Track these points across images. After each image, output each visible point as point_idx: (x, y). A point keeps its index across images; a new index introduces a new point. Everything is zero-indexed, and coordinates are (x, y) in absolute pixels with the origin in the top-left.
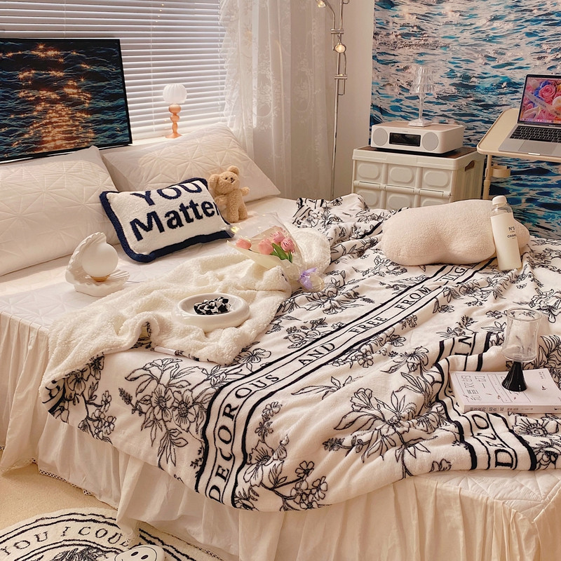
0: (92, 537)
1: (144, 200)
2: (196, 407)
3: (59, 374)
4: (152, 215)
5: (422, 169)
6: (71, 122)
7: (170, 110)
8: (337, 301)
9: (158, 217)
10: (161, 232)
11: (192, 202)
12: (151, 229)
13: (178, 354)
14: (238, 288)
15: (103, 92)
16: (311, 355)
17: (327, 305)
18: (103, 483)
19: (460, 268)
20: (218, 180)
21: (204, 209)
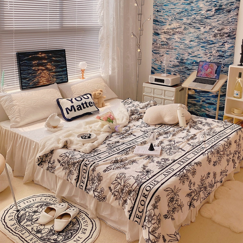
1: (70, 101)
2: (77, 163)
3: (41, 154)
4: (72, 106)
5: (165, 90)
7: (81, 70)
8: (125, 135)
9: (74, 107)
10: (75, 111)
11: (85, 102)
12: (72, 111)
13: (74, 150)
14: (95, 131)
16: (112, 151)
17: (122, 137)
18: (52, 186)
19: (167, 126)
20: (95, 94)
21: (89, 104)
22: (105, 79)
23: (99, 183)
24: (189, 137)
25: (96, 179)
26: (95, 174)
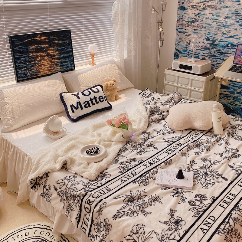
0: (44, 236)
1: (76, 97)
2: (78, 198)
3: (34, 177)
4: (79, 103)
5: (192, 80)
6: (51, 63)
7: (91, 54)
8: (143, 148)
9: (81, 104)
10: (82, 109)
11: (95, 97)
13: (76, 174)
14: (105, 141)
15: (63, 51)
16: (126, 177)
19: (197, 132)
20: (107, 85)
21: (100, 99)
22: (120, 65)
23: (107, 233)
24: (230, 154)
25: (103, 226)
26: (102, 218)
